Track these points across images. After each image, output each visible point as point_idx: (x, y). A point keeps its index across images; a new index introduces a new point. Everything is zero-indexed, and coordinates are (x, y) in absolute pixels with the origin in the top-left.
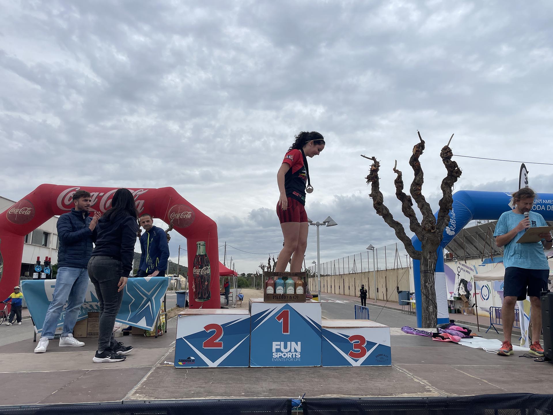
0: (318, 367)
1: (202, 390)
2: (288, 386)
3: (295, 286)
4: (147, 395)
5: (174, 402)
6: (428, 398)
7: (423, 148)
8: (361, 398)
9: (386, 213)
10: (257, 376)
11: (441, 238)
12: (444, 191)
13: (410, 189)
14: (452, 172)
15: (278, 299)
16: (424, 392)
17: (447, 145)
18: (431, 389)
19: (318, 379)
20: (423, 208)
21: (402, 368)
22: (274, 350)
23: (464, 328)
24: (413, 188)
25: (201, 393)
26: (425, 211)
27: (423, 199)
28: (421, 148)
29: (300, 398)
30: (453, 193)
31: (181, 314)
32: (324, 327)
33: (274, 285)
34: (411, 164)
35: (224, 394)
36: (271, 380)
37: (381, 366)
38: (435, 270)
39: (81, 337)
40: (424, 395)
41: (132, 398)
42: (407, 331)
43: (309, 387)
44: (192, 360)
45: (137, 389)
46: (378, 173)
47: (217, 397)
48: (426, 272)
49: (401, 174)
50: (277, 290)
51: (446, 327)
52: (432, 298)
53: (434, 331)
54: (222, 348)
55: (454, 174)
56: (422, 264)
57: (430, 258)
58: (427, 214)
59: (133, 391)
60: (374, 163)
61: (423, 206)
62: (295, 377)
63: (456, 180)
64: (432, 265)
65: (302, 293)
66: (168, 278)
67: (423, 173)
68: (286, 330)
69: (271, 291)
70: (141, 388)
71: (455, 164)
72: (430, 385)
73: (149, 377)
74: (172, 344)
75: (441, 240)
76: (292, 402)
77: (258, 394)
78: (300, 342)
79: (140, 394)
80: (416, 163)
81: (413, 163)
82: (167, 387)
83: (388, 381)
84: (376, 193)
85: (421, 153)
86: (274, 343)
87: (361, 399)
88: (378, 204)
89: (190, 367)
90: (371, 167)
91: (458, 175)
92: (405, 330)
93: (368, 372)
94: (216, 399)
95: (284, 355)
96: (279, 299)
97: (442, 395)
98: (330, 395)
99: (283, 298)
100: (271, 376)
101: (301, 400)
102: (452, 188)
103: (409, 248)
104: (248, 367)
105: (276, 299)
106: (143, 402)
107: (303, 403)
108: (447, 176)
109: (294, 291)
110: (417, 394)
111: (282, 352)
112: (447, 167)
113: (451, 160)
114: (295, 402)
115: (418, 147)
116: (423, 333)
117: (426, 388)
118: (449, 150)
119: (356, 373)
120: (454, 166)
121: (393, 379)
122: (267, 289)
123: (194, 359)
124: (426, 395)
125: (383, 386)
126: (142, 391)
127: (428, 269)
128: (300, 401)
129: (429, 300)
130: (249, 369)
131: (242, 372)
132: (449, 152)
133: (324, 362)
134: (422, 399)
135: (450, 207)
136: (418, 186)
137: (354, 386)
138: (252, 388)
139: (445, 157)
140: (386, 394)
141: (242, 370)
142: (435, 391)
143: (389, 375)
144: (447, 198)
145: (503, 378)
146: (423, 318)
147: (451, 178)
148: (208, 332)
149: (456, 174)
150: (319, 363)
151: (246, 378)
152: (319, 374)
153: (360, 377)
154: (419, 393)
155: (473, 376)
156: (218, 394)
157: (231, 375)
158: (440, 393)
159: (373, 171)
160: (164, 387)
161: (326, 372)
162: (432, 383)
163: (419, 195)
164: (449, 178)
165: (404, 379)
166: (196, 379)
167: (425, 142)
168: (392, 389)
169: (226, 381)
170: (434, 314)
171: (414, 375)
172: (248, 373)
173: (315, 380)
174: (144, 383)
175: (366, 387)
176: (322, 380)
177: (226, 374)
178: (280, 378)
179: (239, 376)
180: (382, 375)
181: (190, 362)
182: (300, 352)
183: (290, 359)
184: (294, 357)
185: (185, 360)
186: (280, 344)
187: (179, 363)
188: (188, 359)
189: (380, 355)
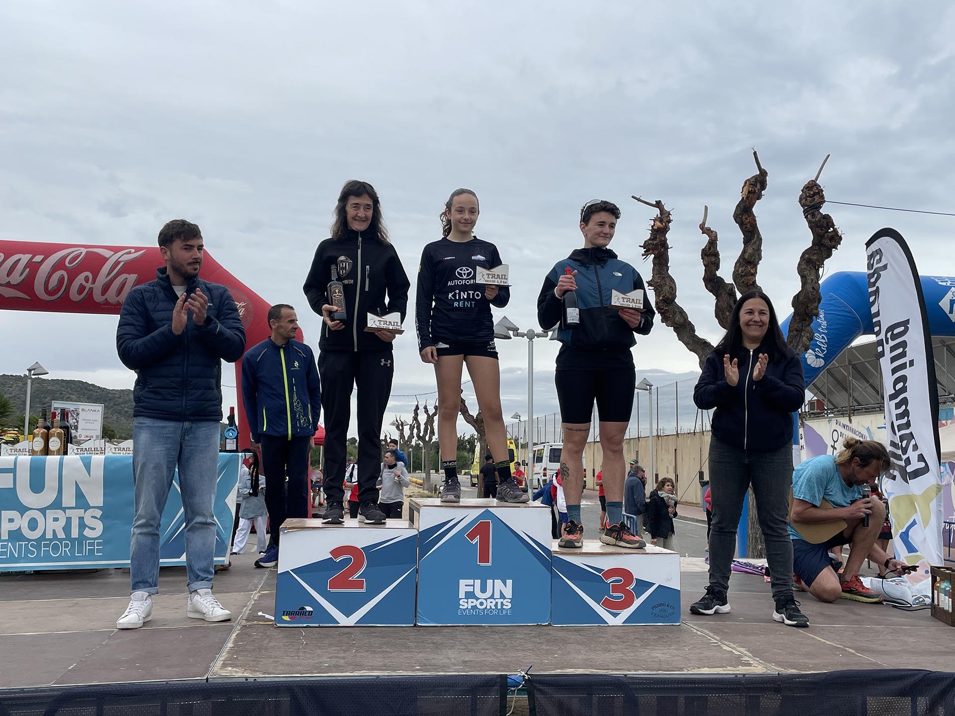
0: (544, 626)
1: (342, 662)
2: (495, 656)
5: (299, 679)
6: (744, 675)
7: (763, 186)
8: (628, 674)
9: (682, 321)
10: (435, 641)
12: (803, 277)
13: (734, 271)
14: (822, 236)
16: (738, 666)
17: (814, 179)
18: (751, 662)
19: (547, 646)
21: (702, 628)
22: (462, 595)
24: (740, 270)
25: (341, 666)
28: (758, 186)
29: (522, 673)
30: (820, 282)
32: (556, 552)
34: (738, 220)
35: (383, 668)
36: (464, 648)
37: (661, 624)
40: (738, 671)
41: (222, 673)
44: (308, 613)
45: (224, 661)
46: (666, 236)
47: (373, 672)
49: (716, 237)
54: (364, 590)
55: (826, 242)
59: (219, 663)
60: (660, 214)
62: (505, 642)
63: (829, 255)
66: (238, 455)
67: (761, 239)
70: (231, 659)
71: (827, 221)
72: (751, 655)
73: (235, 641)
76: (508, 679)
77: (444, 667)
78: (511, 580)
79: (233, 667)
80: (746, 219)
81: (742, 219)
82: (276, 657)
83: (676, 649)
84: (661, 279)
85: (759, 197)
86: (462, 582)
87: (628, 676)
88: (666, 302)
89: (305, 625)
90: (652, 223)
91: (833, 243)
93: (638, 635)
94: (372, 676)
95: (482, 604)
97: (769, 671)
98: (572, 670)
100: (461, 641)
101: (524, 676)
102: (821, 270)
104: (412, 625)
106: (244, 679)
107: (526, 681)
108: (811, 245)
110: (726, 669)
111: (477, 599)
112: (812, 226)
113: (820, 211)
114: (513, 679)
115: (752, 185)
116: (746, 569)
117: (744, 660)
118: (817, 191)
119: (616, 636)
120: (827, 225)
121: (685, 646)
123: (312, 610)
124: (741, 670)
125: (666, 656)
126: (234, 662)
128: (522, 678)
130: (416, 629)
131: (404, 633)
132: (818, 193)
133: (556, 617)
134: (733, 676)
135: (815, 311)
136: (750, 266)
137: (614, 656)
138: (431, 658)
139: (808, 206)
140: (671, 669)
141: (404, 631)
142: (759, 664)
143: (678, 640)
144: (810, 291)
145: (885, 645)
146: (750, 538)
147: (820, 249)
148: (337, 561)
149: (831, 242)
150: (548, 619)
151: (415, 644)
152: (548, 637)
153: (623, 642)
154: (729, 668)
155: (830, 642)
156: (373, 669)
157: (385, 639)
158: (767, 668)
159: (657, 232)
160: (270, 657)
161: (561, 634)
162: (755, 653)
163: (751, 284)
164: (816, 250)
165: (705, 646)
166: (323, 645)
167: (767, 173)
168: (683, 661)
169: (380, 648)
171: (723, 639)
172: (416, 635)
173: (542, 647)
174: (232, 651)
175: (636, 658)
176: (555, 648)
177: (375, 636)
178: (479, 645)
179: (402, 641)
180: (664, 640)
181: (304, 616)
182: (510, 599)
183: (491, 612)
184: (498, 608)
185: (294, 612)
186: (473, 584)
187: (283, 617)
188: (301, 611)
189: (660, 605)
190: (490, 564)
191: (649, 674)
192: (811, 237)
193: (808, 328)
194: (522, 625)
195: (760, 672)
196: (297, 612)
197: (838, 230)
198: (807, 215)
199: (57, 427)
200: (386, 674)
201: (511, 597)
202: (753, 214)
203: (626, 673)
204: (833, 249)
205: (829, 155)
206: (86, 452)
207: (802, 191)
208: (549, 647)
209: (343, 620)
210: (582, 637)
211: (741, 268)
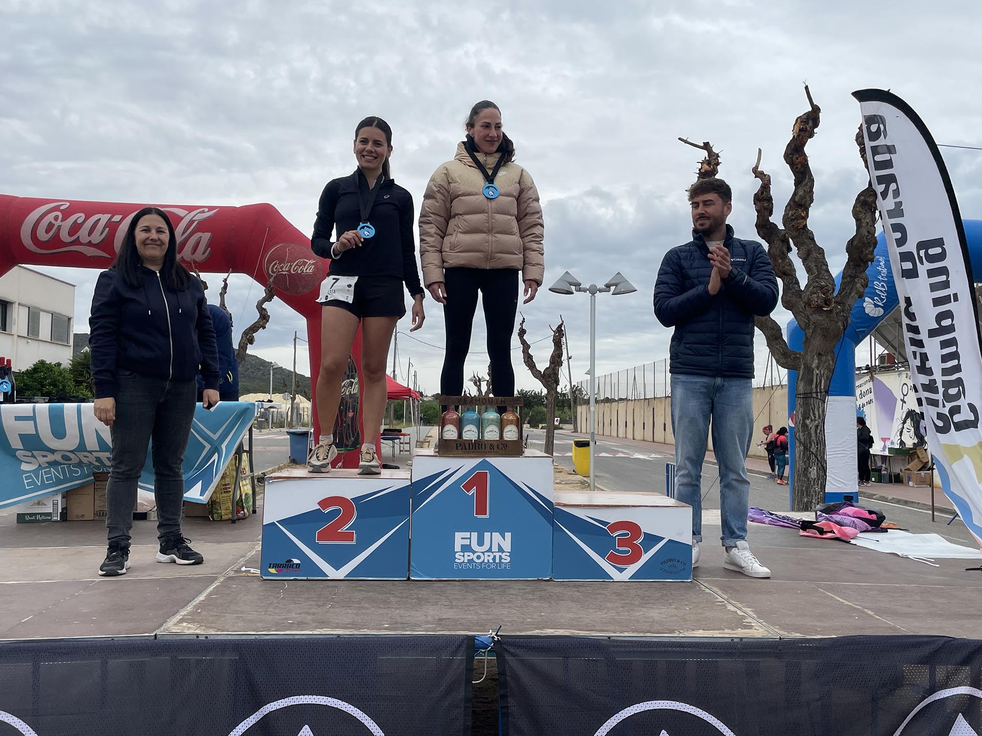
0: (545, 580)
1: (309, 617)
2: (477, 613)
3: (502, 425)
4: (203, 624)
5: (253, 637)
6: (741, 639)
7: (816, 123)
8: (612, 636)
10: (420, 596)
11: (845, 323)
12: (858, 220)
13: (784, 217)
15: (466, 449)
16: (738, 629)
18: (753, 624)
19: (538, 603)
20: (809, 258)
21: (712, 586)
22: (458, 548)
23: (871, 512)
24: (790, 213)
25: (306, 623)
26: (813, 265)
27: (810, 239)
28: (811, 123)
29: (491, 634)
31: (272, 477)
32: (559, 504)
33: (458, 422)
34: (789, 160)
35: (349, 626)
36: (447, 603)
37: (670, 580)
38: (827, 393)
39: (83, 519)
40: (736, 634)
41: (174, 629)
42: (753, 516)
43: (518, 617)
44: (295, 566)
45: (185, 615)
47: (335, 631)
48: (807, 396)
49: (769, 181)
50: (464, 434)
51: (833, 508)
52: (816, 451)
53: (809, 516)
54: (354, 543)
56: (800, 378)
57: (818, 368)
58: (815, 271)
59: (178, 617)
60: (708, 155)
61: (808, 255)
62: (495, 598)
64: (821, 381)
65: (516, 439)
67: (814, 180)
69: (452, 434)
70: (191, 613)
72: (755, 616)
73: (211, 594)
75: (845, 329)
76: (475, 640)
77: (414, 626)
78: (510, 533)
79: (189, 623)
80: (797, 158)
81: (792, 159)
82: (242, 612)
83: (675, 608)
85: (811, 135)
86: (458, 536)
87: (611, 638)
89: (292, 578)
90: (699, 166)
93: (640, 592)
94: (332, 634)
95: (479, 557)
96: (469, 449)
97: (770, 635)
98: (552, 631)
100: (448, 596)
101: (493, 637)
102: (877, 213)
103: (777, 344)
104: (405, 579)
105: (462, 449)
106: (195, 637)
107: (495, 643)
108: (867, 187)
109: (498, 435)
110: (723, 632)
111: (474, 552)
114: (481, 641)
115: (804, 122)
116: (783, 522)
117: (745, 622)
119: (616, 593)
121: (686, 605)
122: (444, 431)
123: (299, 562)
124: (740, 633)
125: (662, 616)
126: (194, 618)
127: (811, 389)
128: (491, 639)
129: (810, 454)
130: (407, 583)
131: (392, 587)
133: (556, 572)
134: (729, 640)
135: (870, 256)
136: (801, 209)
137: (606, 615)
138: (406, 615)
140: (661, 631)
141: (394, 585)
142: (759, 626)
143: (682, 598)
144: (865, 235)
145: (910, 607)
146: (795, 491)
148: (325, 512)
150: (549, 573)
151: (398, 599)
152: (544, 593)
153: (622, 600)
154: (726, 631)
155: (849, 602)
156: (337, 626)
157: (369, 594)
158: (768, 632)
160: (236, 612)
161: (558, 590)
162: (761, 614)
163: (801, 228)
164: (872, 191)
165: (709, 605)
166: (300, 599)
167: (820, 109)
168: (679, 622)
169: (358, 604)
170: (819, 484)
171: (731, 598)
172: (403, 590)
173: (531, 604)
174: (199, 605)
175: (629, 618)
176: (546, 605)
177: (360, 590)
178: (465, 601)
179: (387, 595)
180: (667, 598)
181: (291, 569)
182: (508, 552)
183: (489, 566)
184: (496, 562)
185: (281, 564)
186: (469, 537)
187: (269, 569)
188: (287, 563)
189: (669, 560)
190: (487, 516)
191: (636, 637)
193: (863, 274)
194: (521, 579)
195: (760, 636)
196: (284, 564)
198: (864, 155)
201: (510, 551)
202: (805, 154)
203: (610, 635)
207: (859, 128)
208: (539, 605)
209: (332, 573)
210: (579, 594)
211: (791, 212)
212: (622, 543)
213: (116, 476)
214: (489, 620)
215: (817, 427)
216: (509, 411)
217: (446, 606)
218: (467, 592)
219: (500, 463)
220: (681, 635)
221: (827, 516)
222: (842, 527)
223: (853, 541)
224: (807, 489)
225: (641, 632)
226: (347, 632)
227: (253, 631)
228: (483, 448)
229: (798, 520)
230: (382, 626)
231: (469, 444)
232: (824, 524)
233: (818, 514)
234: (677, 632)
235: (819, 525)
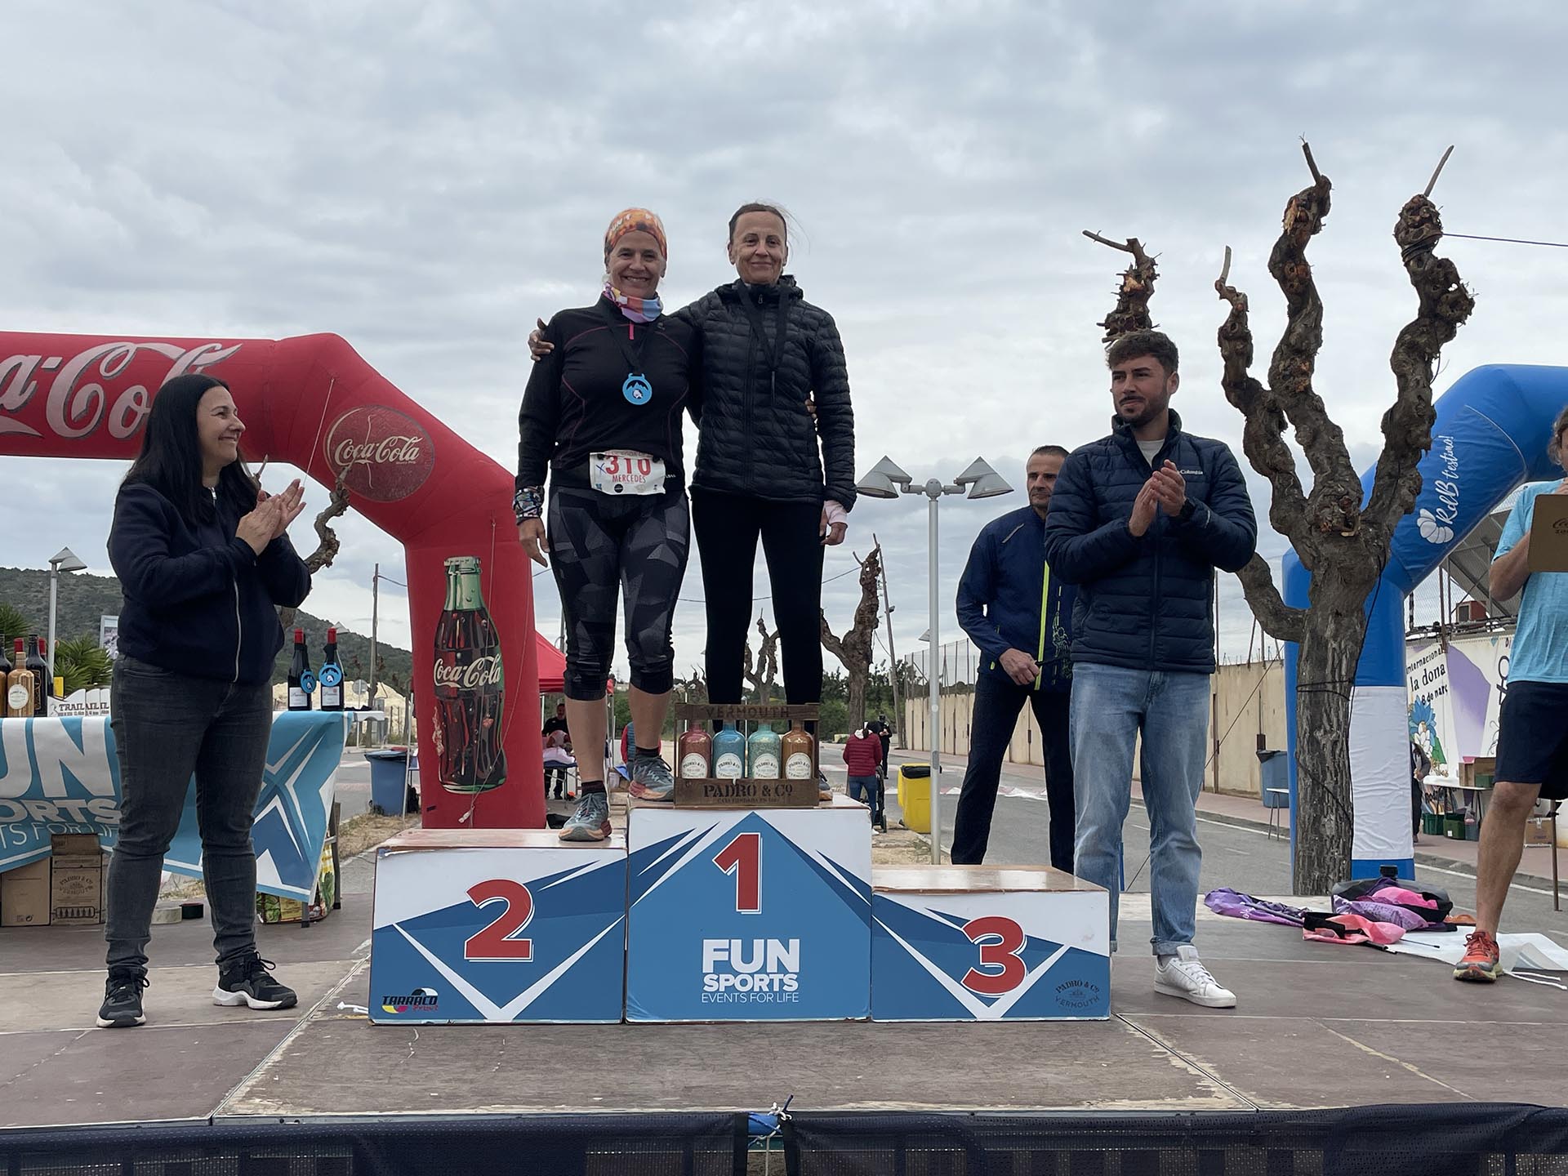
0: (858, 1021)
1: (466, 1087)
2: (747, 1077)
3: (783, 753)
4: (288, 1100)
5: (375, 1120)
6: (1193, 1113)
7: (1324, 208)
8: (977, 1112)
10: (649, 1050)
11: (1382, 559)
12: (1401, 377)
13: (1271, 370)
14: (1437, 300)
15: (721, 795)
16: (1187, 1096)
17: (1423, 193)
18: (1212, 1089)
19: (851, 1059)
20: (1317, 445)
21: (1147, 1026)
22: (708, 967)
23: (1427, 897)
24: (1281, 366)
25: (462, 1096)
27: (1317, 409)
28: (1314, 209)
29: (776, 1109)
31: (388, 847)
32: (881, 890)
33: (709, 750)
34: (1277, 273)
35: (534, 1100)
36: (695, 1062)
37: (1075, 1018)
38: (1352, 682)
39: (30, 923)
40: (1184, 1105)
41: (240, 1108)
42: (1222, 905)
43: (817, 1083)
44: (428, 999)
45: (253, 1086)
46: (1149, 304)
47: (512, 1108)
48: (1316, 689)
49: (1245, 303)
50: (717, 767)
51: (1363, 889)
52: (1334, 787)
53: (1318, 904)
54: (529, 959)
55: (1444, 310)
56: (1304, 657)
57: (1335, 638)
58: (1328, 467)
59: (243, 1089)
60: (1136, 262)
61: (1314, 438)
62: (777, 1051)
63: (1450, 335)
64: (1340, 661)
65: (807, 777)
66: (343, 716)
67: (1322, 308)
68: (748, 901)
69: (699, 770)
70: (266, 1082)
71: (1447, 270)
72: (1217, 1076)
73: (290, 1050)
74: (360, 948)
75: (1381, 569)
76: (750, 1121)
77: (643, 1099)
78: (798, 940)
79: (264, 1098)
80: (1292, 269)
81: (1283, 271)
82: (349, 1080)
83: (1083, 1065)
85: (1316, 229)
86: (709, 945)
87: (976, 1115)
89: (424, 1022)
90: (1121, 280)
91: (1457, 313)
92: (1217, 901)
93: (1024, 1040)
94: (508, 1114)
95: (744, 983)
96: (727, 795)
97: (1241, 1106)
98: (877, 1103)
99: (741, 793)
100: (696, 1050)
101: (780, 1115)
102: (1435, 363)
103: (1263, 596)
104: (619, 1022)
105: (715, 796)
106: (277, 1121)
107: (783, 1124)
108: (1417, 317)
109: (777, 771)
110: (1163, 1102)
111: (736, 974)
112: (1418, 280)
113: (1433, 252)
114: (759, 1122)
115: (1303, 206)
116: (1275, 916)
117: (1200, 1086)
118: (1428, 215)
119: (983, 1041)
120: (1446, 276)
121: (1102, 1059)
122: (683, 764)
123: (436, 994)
124: (1191, 1103)
125: (1061, 1077)
126: (269, 1090)
127: (1325, 677)
128: (776, 1119)
129: (1323, 792)
130: (623, 1029)
131: (599, 1036)
132: (1430, 219)
133: (878, 1007)
134: (1174, 1115)
135: (1423, 440)
136: (1300, 357)
137: (966, 1078)
138: (629, 1082)
139: (1409, 243)
140: (1061, 1103)
141: (600, 1031)
142: (1225, 1093)
143: (1095, 1047)
144: (1414, 403)
145: (1479, 1058)
146: (1299, 858)
147: (1432, 323)
148: (481, 907)
149: (1453, 311)
150: (866, 1008)
151: (611, 1056)
152: (859, 1042)
153: (993, 1052)
154: (1168, 1100)
155: (1378, 1051)
156: (515, 1101)
157: (561, 1047)
158: (1237, 1100)
159: (1130, 296)
160: (339, 1079)
161: (883, 1037)
162: (1228, 1072)
163: (1301, 391)
164: (1425, 326)
165: (1141, 1059)
166: (445, 1057)
167: (1330, 184)
168: (1090, 1087)
169: (545, 1064)
170: (1341, 846)
171: (1179, 1047)
172: (617, 1039)
173: (840, 1061)
174: (275, 1069)
175: (1004, 1081)
176: (863, 1063)
177: (545, 1041)
178: (726, 1057)
179: (590, 1049)
180: (1070, 1049)
181: (421, 1005)
182: (795, 973)
183: (762, 998)
184: (775, 990)
185: (404, 998)
186: (728, 947)
187: (384, 1007)
188: (415, 996)
189: (1072, 984)
190: (758, 912)
191: (1018, 1111)
192: (1416, 302)
193: (1413, 472)
194: (818, 1020)
195: (1223, 1108)
196: (408, 998)
197: (1467, 289)
198: (1409, 261)
199: (22, 667)
200: (535, 1111)
201: (798, 971)
202: (1305, 261)
203: (973, 1109)
204: (1458, 324)
205: (1453, 147)
206: (73, 711)
207: (1401, 215)
208: (851, 1062)
209: (492, 1012)
210: (919, 1042)
211: (1283, 363)
212: (989, 955)
213: (127, 851)
214: (771, 1088)
215: (1335, 743)
216: (797, 728)
217: (695, 1065)
218: (727, 1041)
219: (780, 819)
220: (1092, 1108)
221: (1351, 903)
222: (1376, 923)
223: (1391, 948)
224: (1320, 853)
225: (1027, 1104)
226: (534, 1110)
227: (375, 1109)
228: (752, 794)
229: (1300, 911)
230: (591, 1100)
231: (727, 787)
232: (1344, 920)
233: (1336, 900)
234: (1085, 1102)
235: (1337, 920)
